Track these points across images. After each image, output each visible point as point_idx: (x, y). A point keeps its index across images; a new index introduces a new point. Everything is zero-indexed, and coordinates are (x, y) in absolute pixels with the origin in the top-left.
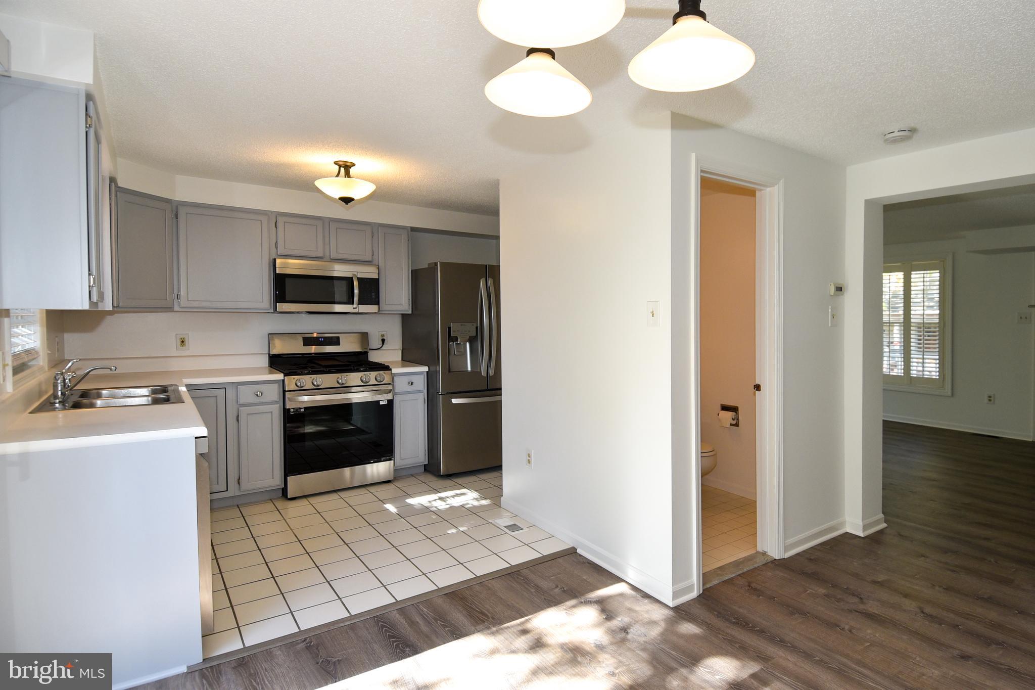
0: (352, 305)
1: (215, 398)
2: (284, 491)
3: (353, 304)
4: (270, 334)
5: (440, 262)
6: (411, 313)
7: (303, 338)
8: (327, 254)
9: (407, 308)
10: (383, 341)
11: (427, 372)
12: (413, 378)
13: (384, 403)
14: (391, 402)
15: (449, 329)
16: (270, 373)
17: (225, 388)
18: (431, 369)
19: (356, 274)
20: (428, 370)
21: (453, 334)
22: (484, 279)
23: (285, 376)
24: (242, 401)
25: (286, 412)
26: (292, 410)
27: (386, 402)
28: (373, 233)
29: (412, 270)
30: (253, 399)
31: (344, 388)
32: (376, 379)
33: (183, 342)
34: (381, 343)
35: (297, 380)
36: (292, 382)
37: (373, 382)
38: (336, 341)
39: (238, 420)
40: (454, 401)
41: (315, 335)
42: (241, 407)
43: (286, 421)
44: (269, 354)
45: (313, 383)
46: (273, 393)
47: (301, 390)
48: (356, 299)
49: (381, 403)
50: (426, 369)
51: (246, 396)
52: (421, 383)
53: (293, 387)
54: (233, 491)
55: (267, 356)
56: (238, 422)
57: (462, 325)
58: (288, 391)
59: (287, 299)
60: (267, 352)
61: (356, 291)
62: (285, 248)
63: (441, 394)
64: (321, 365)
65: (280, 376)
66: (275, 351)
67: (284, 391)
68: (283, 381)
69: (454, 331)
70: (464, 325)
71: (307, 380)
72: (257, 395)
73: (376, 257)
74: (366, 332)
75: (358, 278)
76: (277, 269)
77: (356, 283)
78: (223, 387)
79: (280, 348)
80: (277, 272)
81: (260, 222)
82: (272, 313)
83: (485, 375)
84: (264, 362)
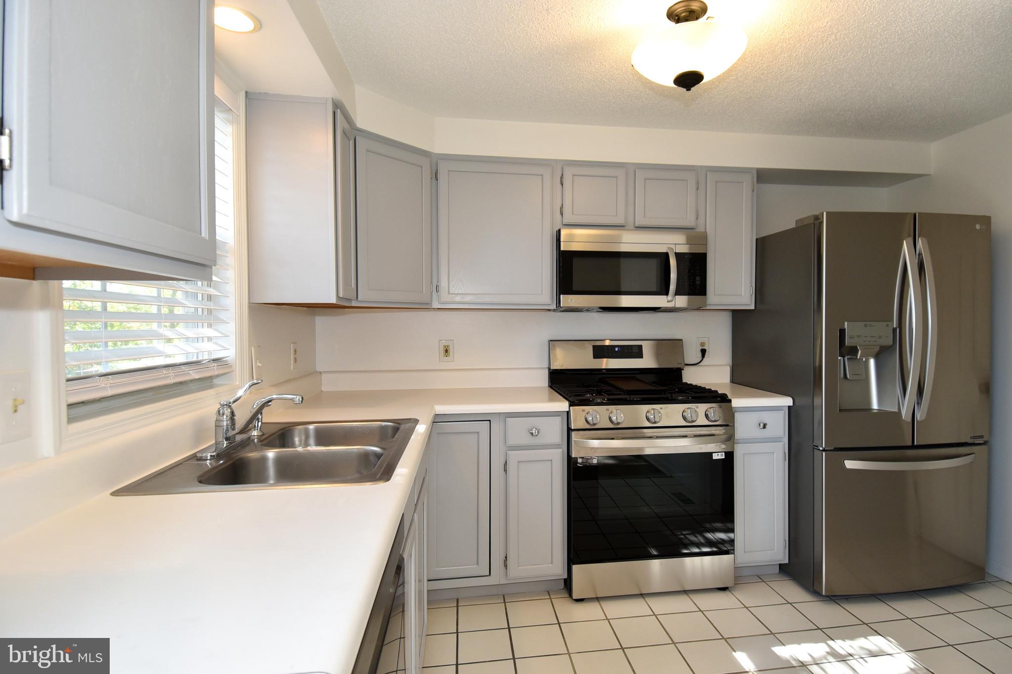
0: (665, 296)
1: (476, 435)
2: (568, 583)
3: (667, 294)
4: (551, 341)
5: (827, 213)
6: (754, 308)
7: (594, 346)
8: (631, 219)
9: (745, 299)
10: (703, 352)
11: (789, 407)
12: (766, 417)
13: (720, 457)
14: (730, 456)
15: (842, 332)
16: (551, 400)
17: (490, 421)
18: (798, 403)
19: (673, 247)
20: (791, 404)
21: (847, 342)
22: (911, 240)
23: (570, 405)
24: (511, 442)
25: (571, 462)
26: (580, 461)
27: (722, 455)
28: (698, 183)
29: (757, 239)
30: (527, 440)
31: (657, 428)
32: (707, 416)
33: (446, 351)
34: (700, 355)
35: (587, 413)
36: (581, 415)
37: (702, 421)
38: (635, 352)
39: (505, 470)
40: (850, 464)
41: (607, 343)
42: (510, 450)
43: (572, 478)
44: (549, 369)
45: (610, 419)
46: (554, 431)
47: (592, 429)
48: (673, 287)
49: (715, 457)
50: (788, 401)
51: (518, 432)
52: (779, 426)
53: (582, 424)
54: (497, 578)
55: (546, 372)
56: (506, 473)
57: (866, 326)
58: (575, 430)
59: (574, 288)
60: (546, 365)
61: (673, 276)
62: (573, 214)
63: (824, 450)
64: (621, 390)
65: (563, 405)
66: (556, 366)
67: (569, 430)
68: (568, 413)
69: (851, 337)
70: (871, 326)
71: (599, 414)
72: (532, 434)
73: (701, 220)
74: (681, 338)
75: (676, 253)
76: (562, 243)
77: (673, 262)
78: (487, 419)
79: (564, 360)
80: (562, 249)
81: (541, 177)
82: (554, 310)
83: (909, 419)
84: (543, 380)
